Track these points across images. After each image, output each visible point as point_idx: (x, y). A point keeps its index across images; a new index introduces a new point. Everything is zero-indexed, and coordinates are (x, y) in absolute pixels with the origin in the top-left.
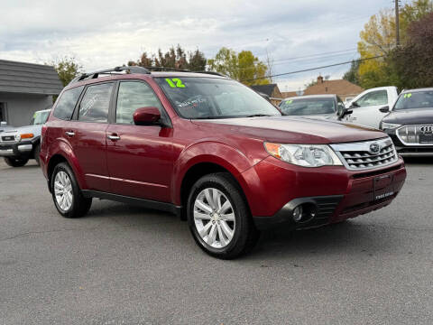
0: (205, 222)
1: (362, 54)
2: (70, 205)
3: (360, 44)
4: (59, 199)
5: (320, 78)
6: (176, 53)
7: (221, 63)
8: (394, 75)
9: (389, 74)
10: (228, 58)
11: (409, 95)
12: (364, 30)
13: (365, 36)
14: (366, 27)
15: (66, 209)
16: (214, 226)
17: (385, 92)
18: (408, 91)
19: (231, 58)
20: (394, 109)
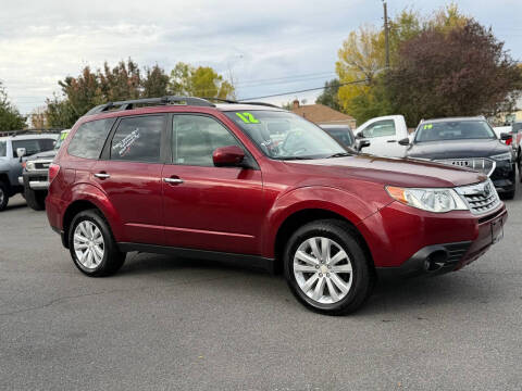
0: (307, 275)
1: (342, 76)
2: (99, 262)
3: (338, 64)
4: (80, 255)
5: (296, 102)
6: (127, 68)
7: (179, 81)
8: (385, 101)
9: (380, 100)
10: (186, 75)
11: (430, 126)
12: (342, 48)
13: (344, 55)
14: (345, 45)
15: (93, 266)
16: (321, 281)
17: (392, 121)
18: (427, 122)
19: (190, 75)
20: (415, 142)
